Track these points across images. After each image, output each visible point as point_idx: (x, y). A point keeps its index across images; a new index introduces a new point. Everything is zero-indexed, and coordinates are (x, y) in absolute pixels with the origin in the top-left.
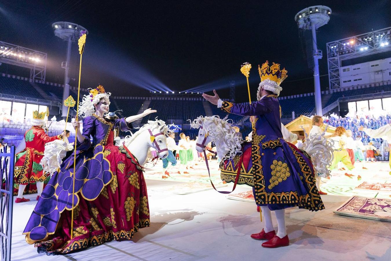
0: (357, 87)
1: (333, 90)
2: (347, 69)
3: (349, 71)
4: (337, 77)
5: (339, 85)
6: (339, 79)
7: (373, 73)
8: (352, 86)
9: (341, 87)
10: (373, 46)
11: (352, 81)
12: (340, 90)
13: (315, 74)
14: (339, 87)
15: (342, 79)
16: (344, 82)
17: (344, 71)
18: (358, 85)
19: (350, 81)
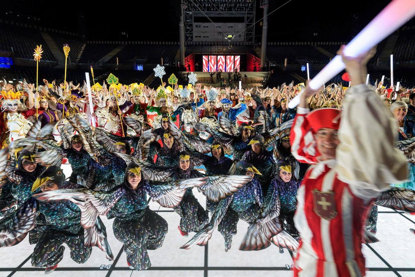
0: (205, 43)
1: (187, 43)
2: (199, 25)
3: (200, 27)
4: (191, 31)
5: (192, 39)
6: (192, 33)
7: (217, 33)
8: (202, 41)
9: (193, 41)
10: (219, 9)
11: (202, 37)
12: (193, 43)
13: (181, 24)
14: (191, 41)
15: (195, 34)
16: (196, 37)
17: (197, 26)
18: (206, 41)
19: (200, 37)
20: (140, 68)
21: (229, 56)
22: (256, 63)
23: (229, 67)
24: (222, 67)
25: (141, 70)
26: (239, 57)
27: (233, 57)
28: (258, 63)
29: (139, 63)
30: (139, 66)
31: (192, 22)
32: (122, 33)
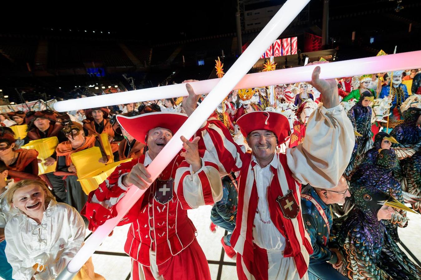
2: (250, 13)
3: (251, 15)
4: (243, 20)
5: (245, 28)
6: (244, 22)
7: (269, 18)
8: (254, 29)
12: (245, 32)
13: (237, 14)
14: (244, 30)
15: (246, 23)
16: (248, 25)
17: (248, 14)
18: (258, 28)
19: (252, 24)
20: (200, 63)
21: (285, 39)
22: (315, 42)
23: (286, 50)
24: (279, 51)
25: (202, 65)
26: (296, 38)
27: (289, 39)
28: (318, 41)
29: (200, 59)
30: (200, 61)
31: (243, 11)
32: (181, 33)
